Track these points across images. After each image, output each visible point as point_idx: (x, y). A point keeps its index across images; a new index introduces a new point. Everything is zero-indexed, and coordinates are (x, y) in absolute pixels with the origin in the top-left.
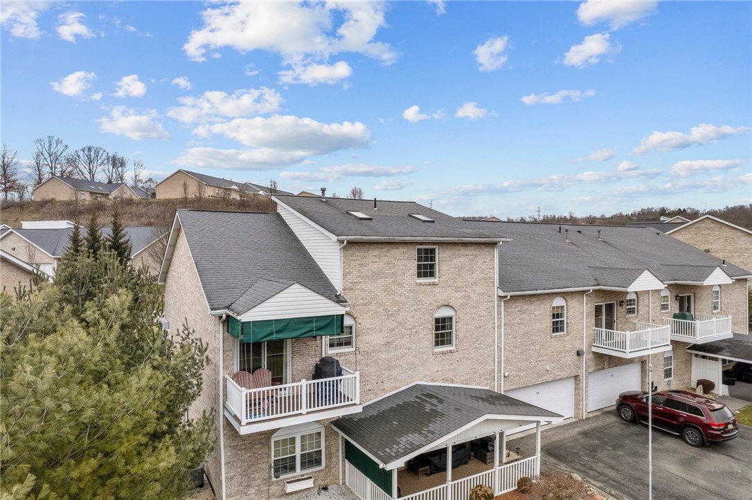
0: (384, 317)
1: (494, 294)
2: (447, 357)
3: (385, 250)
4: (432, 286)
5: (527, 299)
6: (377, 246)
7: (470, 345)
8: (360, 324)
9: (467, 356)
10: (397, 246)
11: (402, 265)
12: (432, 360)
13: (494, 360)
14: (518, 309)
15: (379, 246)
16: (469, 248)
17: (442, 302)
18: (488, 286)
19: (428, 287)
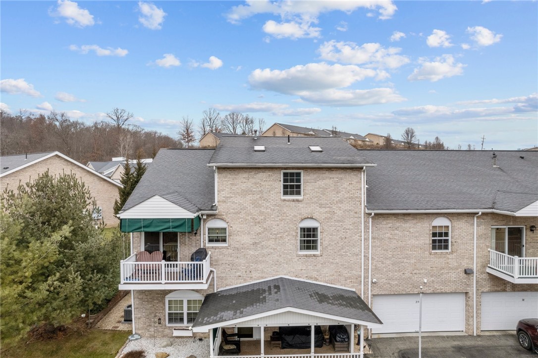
0: (251, 224)
1: (361, 212)
2: (311, 259)
3: (253, 173)
4: (296, 202)
5: (400, 217)
6: (246, 170)
7: (335, 252)
8: (231, 227)
9: (332, 261)
10: (264, 170)
11: (269, 185)
12: (296, 260)
13: (361, 267)
14: (390, 225)
15: (248, 171)
16: (333, 172)
17: (306, 216)
18: (354, 204)
19: (292, 203)
